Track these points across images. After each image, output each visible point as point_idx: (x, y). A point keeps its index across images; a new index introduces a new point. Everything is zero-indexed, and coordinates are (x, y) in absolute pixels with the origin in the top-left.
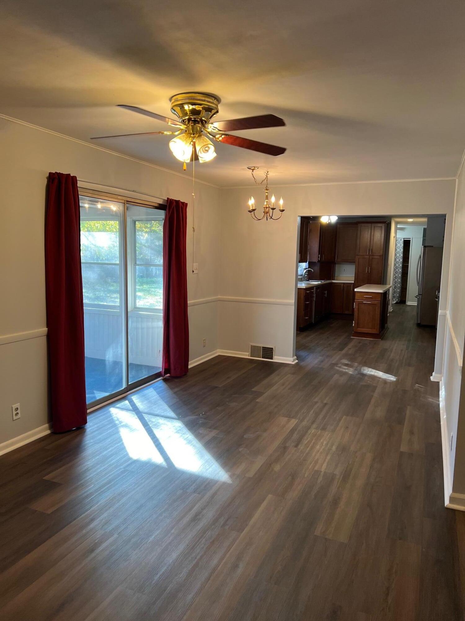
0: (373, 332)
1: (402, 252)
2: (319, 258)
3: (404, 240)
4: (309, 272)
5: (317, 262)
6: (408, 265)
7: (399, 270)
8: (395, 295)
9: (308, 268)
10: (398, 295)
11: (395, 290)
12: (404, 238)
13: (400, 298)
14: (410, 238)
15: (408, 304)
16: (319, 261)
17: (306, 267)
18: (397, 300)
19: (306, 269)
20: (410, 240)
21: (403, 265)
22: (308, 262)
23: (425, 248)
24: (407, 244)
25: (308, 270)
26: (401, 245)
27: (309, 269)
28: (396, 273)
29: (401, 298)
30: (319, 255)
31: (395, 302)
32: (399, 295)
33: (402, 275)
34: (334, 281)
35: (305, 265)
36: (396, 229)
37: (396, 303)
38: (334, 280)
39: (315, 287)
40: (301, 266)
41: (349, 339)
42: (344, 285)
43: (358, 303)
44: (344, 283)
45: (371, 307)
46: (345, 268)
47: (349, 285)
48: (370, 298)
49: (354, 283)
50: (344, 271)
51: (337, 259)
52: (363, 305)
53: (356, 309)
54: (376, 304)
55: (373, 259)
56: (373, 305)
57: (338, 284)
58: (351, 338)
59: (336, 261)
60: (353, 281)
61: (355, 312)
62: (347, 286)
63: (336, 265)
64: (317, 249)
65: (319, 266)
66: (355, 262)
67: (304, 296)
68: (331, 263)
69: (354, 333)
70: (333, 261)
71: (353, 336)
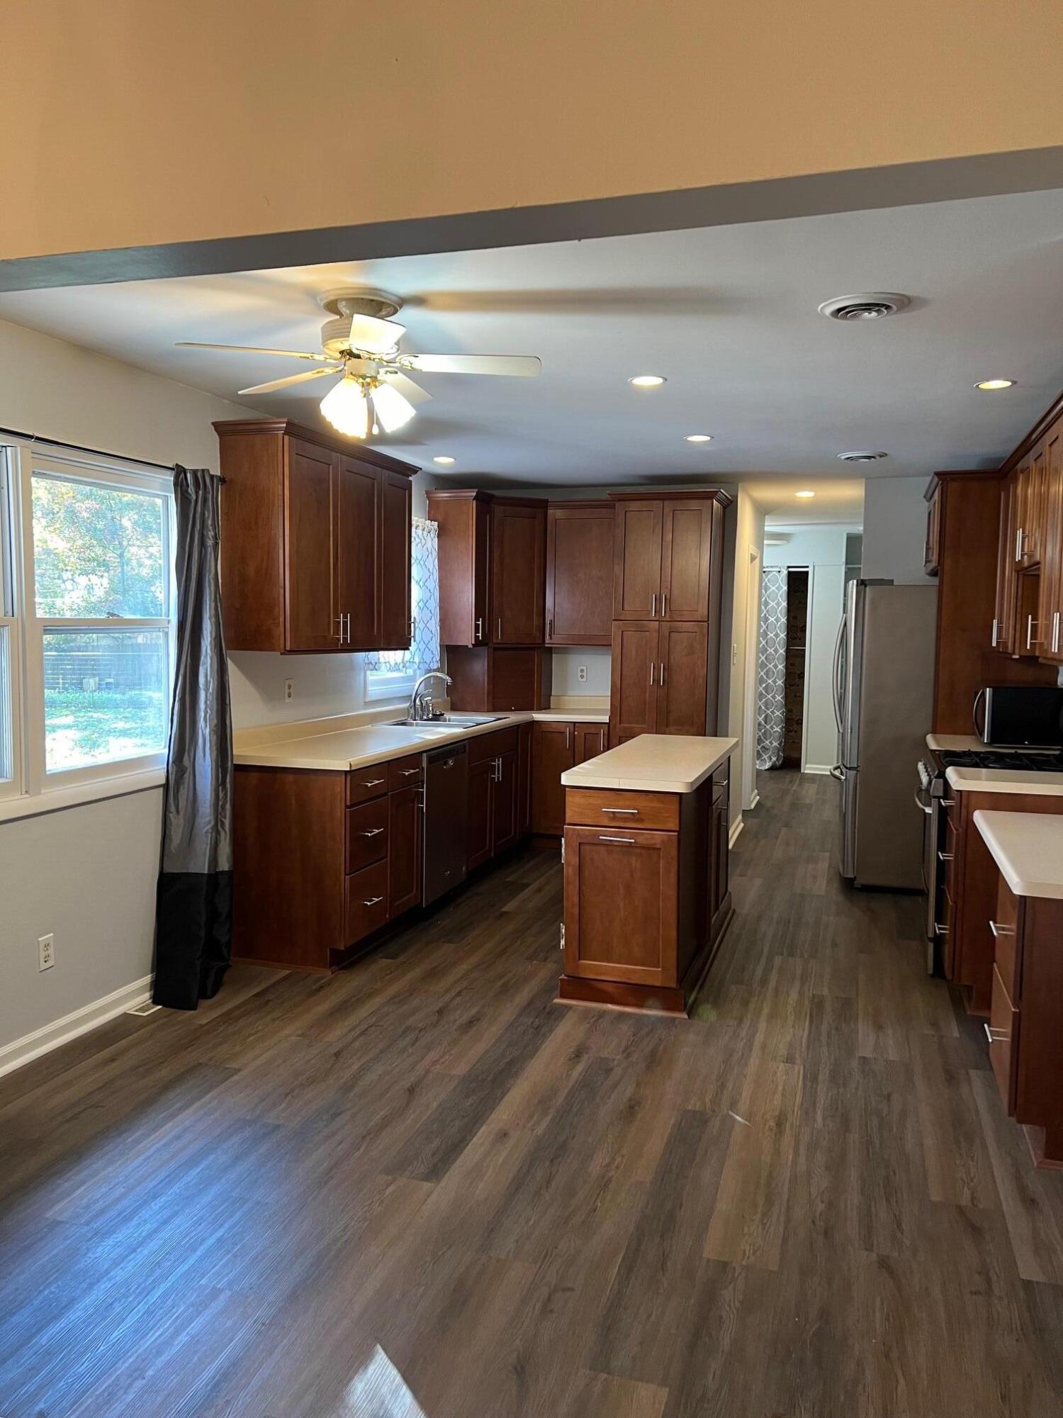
1: (784, 611)
2: (477, 631)
3: (789, 572)
5: (470, 646)
6: (804, 650)
7: (776, 666)
8: (767, 742)
10: (775, 744)
11: (768, 727)
12: (789, 567)
13: (781, 754)
14: (807, 567)
15: (806, 772)
16: (480, 643)
18: (774, 759)
20: (807, 573)
21: (787, 651)
23: (862, 588)
24: (798, 582)
26: (779, 588)
27: (439, 674)
28: (767, 677)
29: (784, 753)
30: (477, 620)
31: (768, 765)
32: (780, 744)
33: (786, 682)
34: (539, 716)
36: (760, 536)
37: (772, 769)
38: (546, 707)
39: (425, 754)
40: (403, 662)
41: (548, 1009)
42: (576, 729)
43: (579, 841)
44: (575, 723)
45: (634, 862)
46: (584, 668)
47: (593, 731)
48: (632, 817)
49: (608, 721)
50: (582, 677)
51: (553, 635)
52: (602, 849)
53: (570, 870)
54: (658, 846)
55: (673, 634)
56: (644, 851)
57: (554, 725)
58: (555, 1004)
59: (547, 642)
60: (606, 715)
61: (568, 883)
62: (585, 734)
63: (554, 655)
64: (468, 599)
65: (486, 659)
66: (611, 645)
67: (347, 807)
68: (533, 649)
69: (568, 980)
70: (541, 642)
71: (562, 996)
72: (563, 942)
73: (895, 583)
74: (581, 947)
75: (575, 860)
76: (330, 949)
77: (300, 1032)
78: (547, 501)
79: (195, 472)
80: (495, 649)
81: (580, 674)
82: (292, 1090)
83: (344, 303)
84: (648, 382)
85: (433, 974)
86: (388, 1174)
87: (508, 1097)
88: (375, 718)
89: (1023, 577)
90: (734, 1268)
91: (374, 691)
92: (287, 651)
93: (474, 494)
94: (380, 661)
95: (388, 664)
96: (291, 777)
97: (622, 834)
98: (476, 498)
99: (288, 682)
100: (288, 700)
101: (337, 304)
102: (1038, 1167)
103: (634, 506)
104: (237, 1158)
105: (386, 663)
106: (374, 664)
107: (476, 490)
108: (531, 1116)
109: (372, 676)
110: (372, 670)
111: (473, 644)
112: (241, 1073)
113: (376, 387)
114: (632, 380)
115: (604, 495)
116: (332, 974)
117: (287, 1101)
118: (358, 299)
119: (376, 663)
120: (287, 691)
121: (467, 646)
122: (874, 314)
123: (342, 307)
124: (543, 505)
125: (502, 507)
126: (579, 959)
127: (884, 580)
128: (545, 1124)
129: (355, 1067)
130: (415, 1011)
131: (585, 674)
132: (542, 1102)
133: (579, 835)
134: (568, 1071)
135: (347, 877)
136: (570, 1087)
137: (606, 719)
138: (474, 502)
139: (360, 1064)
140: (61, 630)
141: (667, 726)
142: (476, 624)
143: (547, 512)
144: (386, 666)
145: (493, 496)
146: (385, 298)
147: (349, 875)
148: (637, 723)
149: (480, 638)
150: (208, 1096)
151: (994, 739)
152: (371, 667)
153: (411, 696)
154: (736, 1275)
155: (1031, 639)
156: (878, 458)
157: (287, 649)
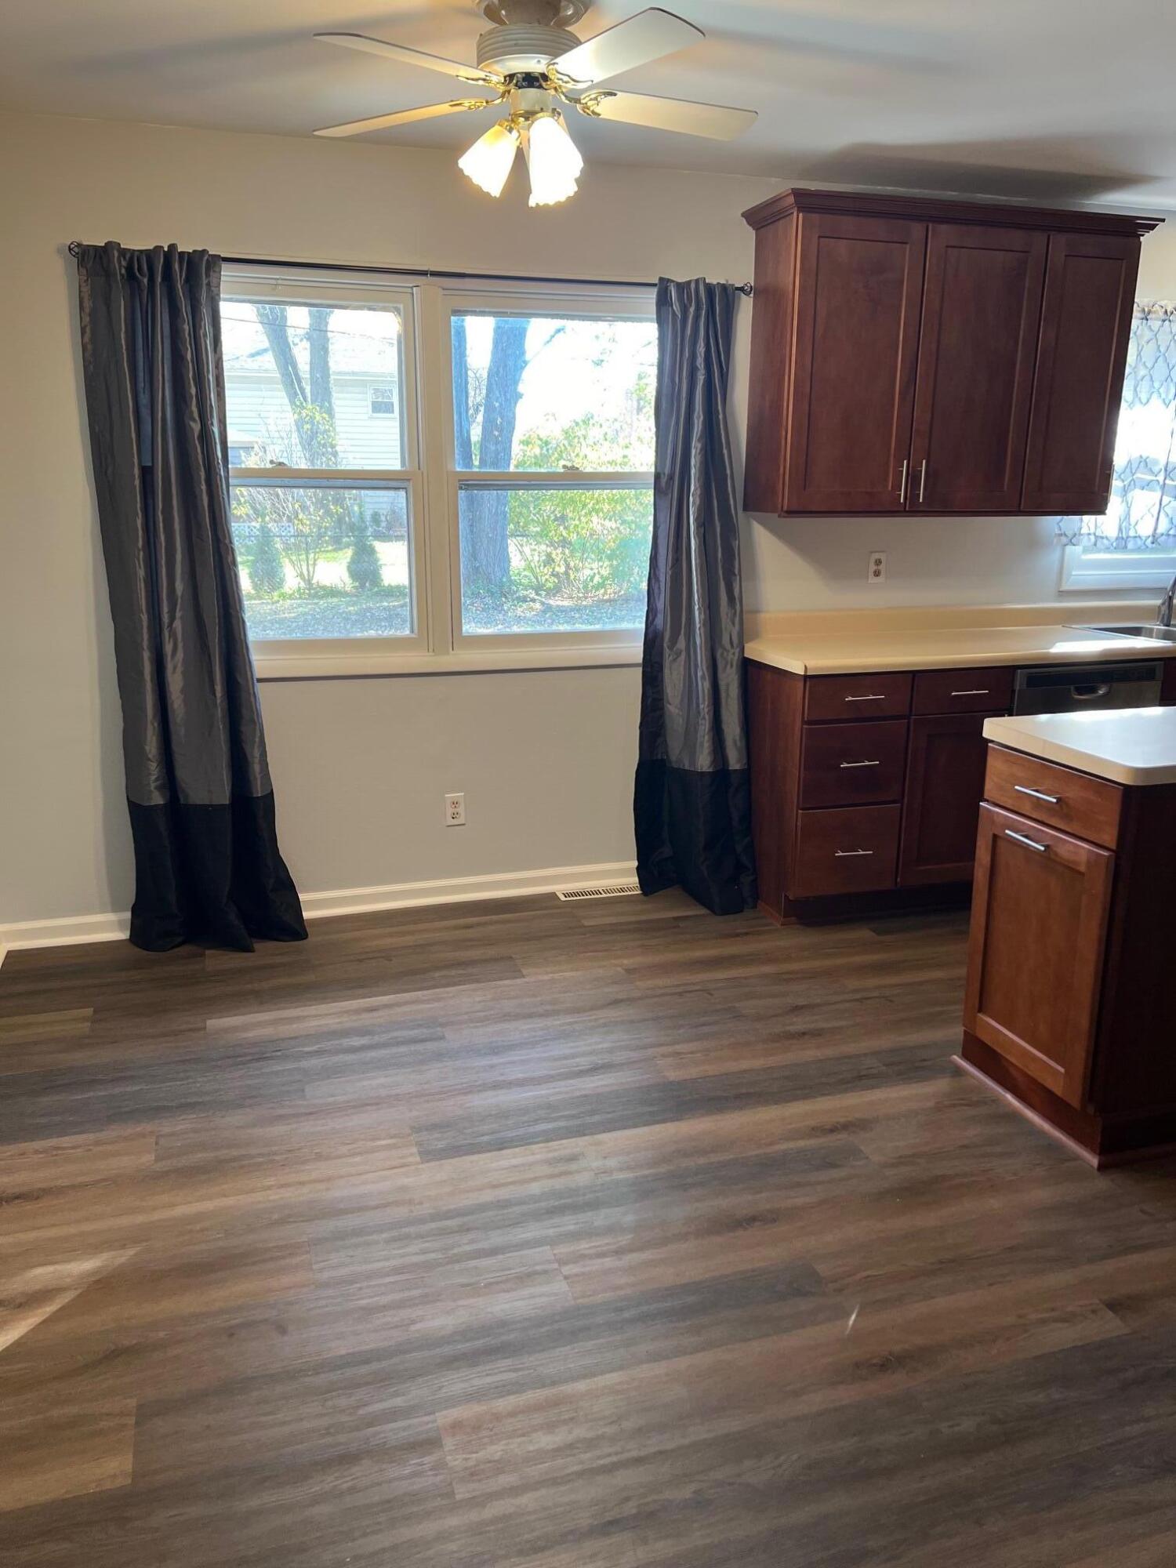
43: (994, 831)
53: (981, 872)
67: (804, 722)
74: (984, 994)
75: (986, 860)
76: (785, 896)
79: (679, 286)
88: (1072, 617)
91: (1084, 577)
99: (876, 556)
100: (872, 580)
116: (783, 925)
120: (873, 568)
126: (980, 1011)
135: (799, 811)
140: (498, 485)
144: (1089, 540)
147: (802, 809)
157: (784, 509)
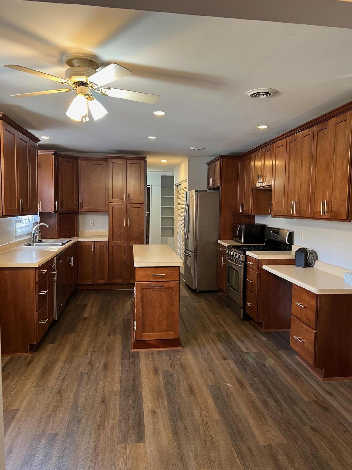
0: (169, 337)
2: (55, 207)
4: (41, 228)
6: (149, 213)
9: (40, 223)
14: (149, 186)
16: (56, 211)
17: (36, 221)
19: (37, 223)
20: (149, 187)
22: (38, 214)
23: (197, 193)
25: (40, 226)
27: (42, 224)
30: (55, 202)
34: (80, 239)
35: (34, 218)
39: (55, 258)
40: (28, 219)
41: (131, 355)
42: (95, 244)
43: (142, 288)
44: (95, 241)
45: (163, 294)
46: (92, 221)
47: (102, 244)
48: (162, 277)
49: (108, 240)
50: (92, 224)
51: (82, 208)
52: (151, 290)
53: (138, 299)
54: (172, 287)
55: (132, 208)
56: (167, 289)
57: (86, 242)
58: (132, 352)
59: (79, 210)
60: (107, 238)
61: (137, 304)
62: (99, 245)
63: (80, 216)
64: (51, 194)
65: (56, 218)
66: (108, 212)
67: (36, 283)
68: (74, 213)
69: (136, 342)
70: (77, 211)
71: (134, 348)
72: (135, 328)
73: (207, 192)
74: (142, 328)
75: (140, 295)
76: (29, 344)
77: (34, 385)
78: (78, 157)
80: (60, 213)
81: (91, 223)
82: (51, 414)
83: (76, 60)
84: (159, 113)
85: (75, 348)
86: (122, 444)
87: (144, 396)
88: (19, 243)
89: (254, 190)
90: (274, 446)
91: (19, 232)
92: (4, 216)
93: (53, 152)
94: (23, 219)
95: (26, 220)
96: (8, 272)
97: (158, 284)
98: (53, 154)
101: (72, 61)
102: (323, 381)
103: (116, 161)
104: (48, 455)
105: (25, 220)
106: (20, 220)
107: (55, 151)
108: (158, 402)
109: (18, 226)
110: (20, 223)
111: (54, 212)
112: (20, 411)
113: (91, 100)
114: (153, 112)
115: (104, 156)
116: (31, 355)
117: (51, 420)
118: (85, 59)
119: (21, 220)
121: (51, 212)
122: (265, 96)
123: (74, 62)
124: (77, 158)
125: (62, 158)
126: (142, 333)
127: (203, 190)
128: (166, 404)
129: (72, 396)
130: (79, 366)
131: (93, 223)
132: (157, 395)
133: (142, 286)
134: (158, 379)
135: (37, 313)
136: (163, 386)
137: (107, 239)
138: (53, 155)
139: (73, 394)
141: (130, 241)
142: (55, 204)
143: (78, 161)
145: (58, 154)
146: (98, 61)
147: (38, 312)
148: (119, 240)
149: (57, 209)
150: (11, 426)
151: (245, 241)
152: (19, 222)
153: (32, 233)
154: (277, 449)
155: (270, 210)
156: (202, 149)
157: (3, 215)
